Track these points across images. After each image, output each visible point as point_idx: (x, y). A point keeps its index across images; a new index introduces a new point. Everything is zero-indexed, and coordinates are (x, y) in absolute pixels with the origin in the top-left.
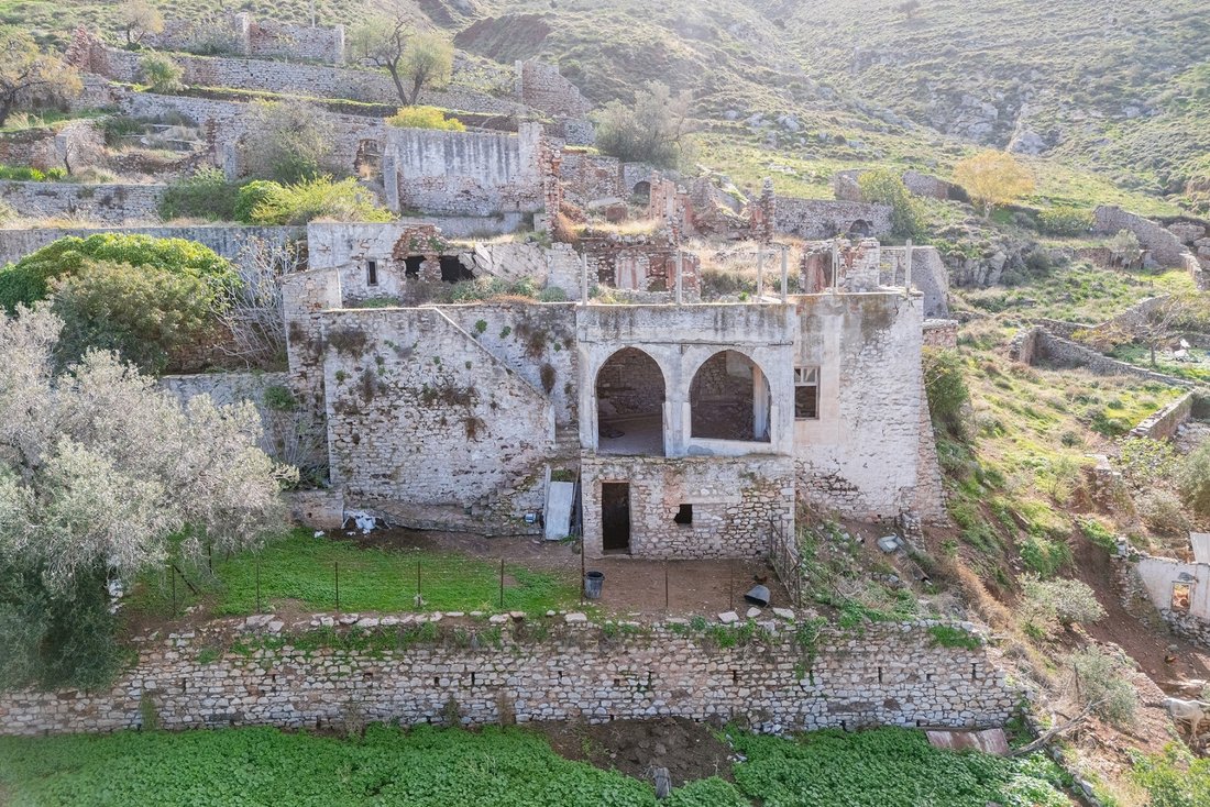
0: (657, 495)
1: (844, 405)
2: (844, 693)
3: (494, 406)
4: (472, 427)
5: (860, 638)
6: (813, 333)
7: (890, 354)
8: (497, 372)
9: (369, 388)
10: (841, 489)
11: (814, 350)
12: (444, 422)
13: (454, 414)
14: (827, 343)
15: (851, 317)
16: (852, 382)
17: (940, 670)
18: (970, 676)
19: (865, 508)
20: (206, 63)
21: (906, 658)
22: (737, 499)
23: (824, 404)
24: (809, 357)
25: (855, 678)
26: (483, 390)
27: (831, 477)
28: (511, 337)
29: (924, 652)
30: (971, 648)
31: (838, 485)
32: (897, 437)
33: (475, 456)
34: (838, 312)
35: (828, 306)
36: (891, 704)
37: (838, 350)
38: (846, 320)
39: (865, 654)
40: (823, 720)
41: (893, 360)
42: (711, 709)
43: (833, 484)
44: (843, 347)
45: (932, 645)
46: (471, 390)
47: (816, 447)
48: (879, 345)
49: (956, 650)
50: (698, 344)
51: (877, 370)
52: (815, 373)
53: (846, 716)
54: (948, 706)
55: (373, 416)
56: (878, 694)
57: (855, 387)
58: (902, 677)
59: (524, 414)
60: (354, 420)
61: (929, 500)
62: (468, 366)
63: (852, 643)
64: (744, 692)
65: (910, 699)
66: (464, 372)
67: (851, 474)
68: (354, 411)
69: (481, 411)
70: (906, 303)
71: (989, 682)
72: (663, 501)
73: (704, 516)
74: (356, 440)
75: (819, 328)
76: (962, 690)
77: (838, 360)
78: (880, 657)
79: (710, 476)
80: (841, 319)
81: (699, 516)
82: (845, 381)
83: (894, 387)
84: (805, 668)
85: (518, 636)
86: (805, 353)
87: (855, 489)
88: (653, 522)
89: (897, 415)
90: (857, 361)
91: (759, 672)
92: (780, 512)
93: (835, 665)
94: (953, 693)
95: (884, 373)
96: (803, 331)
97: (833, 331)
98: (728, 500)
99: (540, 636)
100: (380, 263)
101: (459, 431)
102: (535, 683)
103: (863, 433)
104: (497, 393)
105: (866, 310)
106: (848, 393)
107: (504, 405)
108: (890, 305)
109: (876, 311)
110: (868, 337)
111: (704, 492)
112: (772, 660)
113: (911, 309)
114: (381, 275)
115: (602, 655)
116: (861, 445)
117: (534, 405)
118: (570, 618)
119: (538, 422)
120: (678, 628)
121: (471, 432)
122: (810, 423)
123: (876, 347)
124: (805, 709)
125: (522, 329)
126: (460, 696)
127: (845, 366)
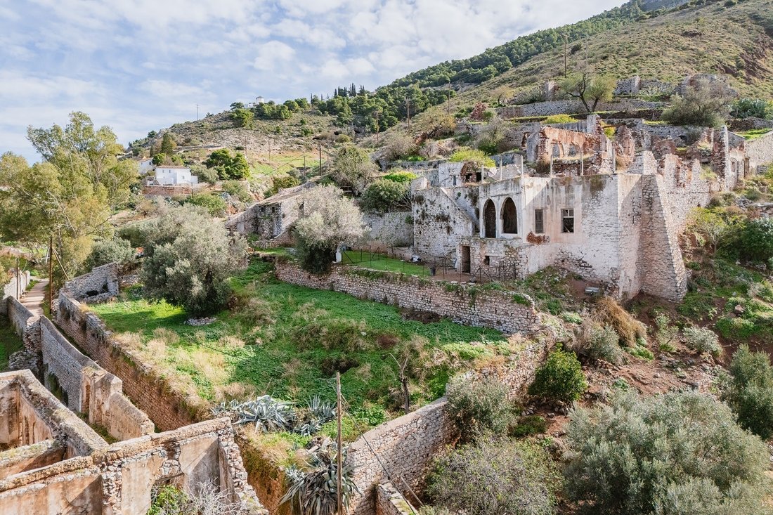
0: (478, 252)
1: (584, 227)
2: (484, 315)
3: (454, 222)
4: (449, 229)
5: (490, 296)
6: (570, 193)
7: (603, 202)
8: (456, 209)
9: (424, 216)
10: (585, 267)
11: (571, 201)
12: (441, 227)
13: (444, 224)
14: (576, 198)
15: (586, 186)
16: (587, 216)
17: (516, 312)
18: (526, 317)
19: (595, 276)
20: (519, 108)
21: (504, 305)
22: (503, 255)
23: (576, 226)
24: (569, 204)
25: (488, 310)
26: (452, 216)
27: (580, 260)
28: (468, 198)
29: (510, 304)
30: (527, 305)
31: (583, 264)
32: (608, 243)
33: (450, 240)
34: (580, 183)
35: (576, 181)
36: (499, 323)
37: (580, 201)
38: (584, 187)
39: (491, 302)
40: (477, 324)
41: (605, 205)
42: (445, 313)
43: (581, 263)
44: (582, 199)
45: (512, 302)
46: (448, 216)
47: (573, 245)
48: (599, 199)
49: (521, 305)
50: (502, 195)
51: (598, 210)
52: (572, 212)
53: (484, 324)
54: (518, 328)
55: (425, 225)
56: (494, 318)
57: (588, 218)
58: (503, 313)
59: (463, 225)
60: (420, 226)
61: (669, 288)
62: (448, 207)
63: (487, 297)
64: (455, 309)
65: (505, 322)
66: (447, 209)
67: (588, 259)
68: (420, 223)
69: (451, 224)
70: (610, 178)
71: (533, 321)
72: (480, 254)
73: (493, 261)
74: (420, 233)
75: (572, 191)
76: (523, 322)
77: (581, 205)
78: (496, 304)
79: (494, 245)
80: (581, 186)
81: (492, 261)
82: (584, 215)
83: (606, 218)
84: (472, 303)
85: (401, 279)
86: (567, 203)
87: (591, 267)
88: (477, 262)
89: (608, 232)
90: (589, 206)
91: (459, 302)
92: (518, 261)
93: (481, 304)
94: (519, 322)
95: (601, 211)
96: (566, 192)
97: (578, 192)
98: (500, 255)
99: (406, 281)
100: (457, 176)
101: (445, 231)
102: (404, 295)
103: (593, 240)
104: (456, 217)
105: (592, 182)
106: (585, 220)
107: (457, 222)
108: (603, 179)
109: (597, 182)
110: (593, 194)
111: (493, 251)
112: (463, 299)
113: (612, 181)
114: (457, 181)
115: (419, 289)
116: (593, 245)
117: (465, 223)
118: (413, 275)
119: (467, 228)
120: (439, 283)
121: (448, 232)
122: (569, 234)
123: (597, 200)
124: (472, 319)
125: (471, 195)
126: (388, 296)
127: (584, 208)
